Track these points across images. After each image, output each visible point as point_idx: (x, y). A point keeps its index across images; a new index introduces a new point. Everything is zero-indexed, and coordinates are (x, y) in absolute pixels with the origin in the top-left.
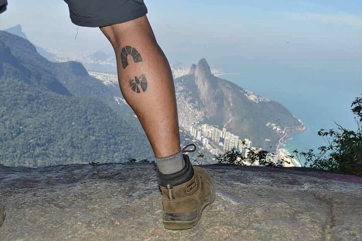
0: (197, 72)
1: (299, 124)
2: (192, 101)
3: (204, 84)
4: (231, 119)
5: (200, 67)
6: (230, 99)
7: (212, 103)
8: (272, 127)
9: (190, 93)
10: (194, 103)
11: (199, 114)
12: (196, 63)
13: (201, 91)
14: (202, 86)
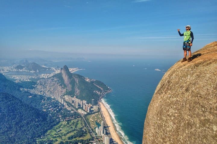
0: (63, 72)
1: (108, 89)
2: (61, 85)
3: (66, 77)
4: (78, 91)
5: (64, 69)
6: (77, 82)
7: (69, 85)
8: (96, 92)
9: (60, 81)
10: (62, 85)
11: (64, 90)
12: (63, 68)
13: (65, 80)
14: (65, 78)
